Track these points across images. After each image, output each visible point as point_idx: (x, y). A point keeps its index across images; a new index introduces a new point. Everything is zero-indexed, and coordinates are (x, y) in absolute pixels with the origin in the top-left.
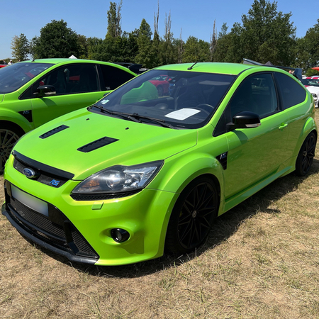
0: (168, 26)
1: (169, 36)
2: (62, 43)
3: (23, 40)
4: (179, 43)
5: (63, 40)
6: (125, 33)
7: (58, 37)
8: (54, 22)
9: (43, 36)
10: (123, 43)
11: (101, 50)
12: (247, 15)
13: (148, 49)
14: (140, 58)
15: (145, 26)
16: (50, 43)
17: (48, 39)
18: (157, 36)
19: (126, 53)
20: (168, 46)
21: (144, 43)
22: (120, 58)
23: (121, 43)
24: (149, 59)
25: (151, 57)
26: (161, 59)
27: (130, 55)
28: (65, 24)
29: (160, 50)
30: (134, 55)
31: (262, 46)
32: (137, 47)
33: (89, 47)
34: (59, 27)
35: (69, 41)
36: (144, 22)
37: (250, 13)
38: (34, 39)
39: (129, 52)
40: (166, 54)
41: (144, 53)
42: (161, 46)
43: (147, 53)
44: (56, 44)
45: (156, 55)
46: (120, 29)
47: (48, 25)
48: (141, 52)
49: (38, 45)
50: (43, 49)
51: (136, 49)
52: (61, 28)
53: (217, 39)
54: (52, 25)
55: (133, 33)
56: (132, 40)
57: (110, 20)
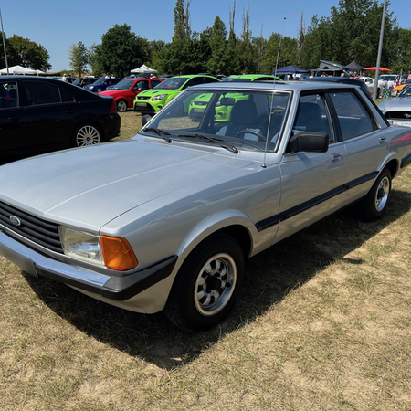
0: (246, 22)
1: (246, 35)
2: (125, 50)
3: (82, 49)
4: (259, 41)
5: (126, 47)
6: (195, 34)
7: (121, 43)
8: (117, 26)
9: (104, 43)
10: (194, 46)
11: (169, 56)
12: (338, 7)
13: (223, 52)
14: (214, 63)
15: (219, 25)
16: (112, 51)
17: (110, 47)
18: (233, 35)
19: (197, 57)
20: (247, 47)
21: (218, 45)
22: (191, 64)
23: (191, 47)
24: (224, 64)
25: (226, 61)
26: (238, 63)
27: (202, 60)
28: (129, 28)
29: (237, 52)
30: (207, 60)
31: (354, 42)
32: (210, 50)
33: (153, 52)
34: (121, 33)
35: (132, 47)
36: (218, 20)
37: (340, 4)
38: (95, 47)
39: (201, 56)
40: (244, 56)
41: (218, 57)
42: (238, 47)
43: (221, 57)
44: (119, 52)
45: (232, 58)
46: (188, 28)
47: (110, 31)
48: (215, 56)
49: (100, 53)
50: (105, 58)
51: (209, 53)
52: (124, 33)
53: (305, 34)
54: (114, 30)
55: (204, 32)
56: (204, 42)
57: (176, 18)
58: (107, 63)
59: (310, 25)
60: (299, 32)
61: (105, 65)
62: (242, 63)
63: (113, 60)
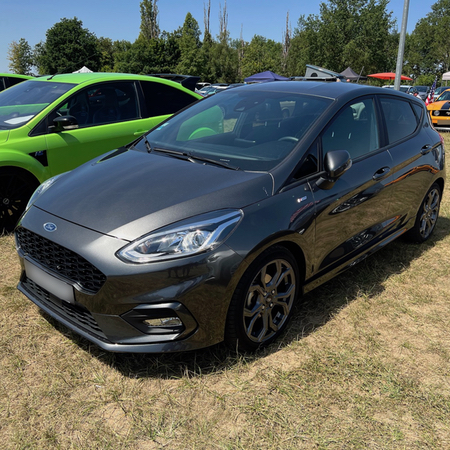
0: (224, 21)
1: (224, 35)
2: (75, 50)
3: (25, 47)
4: (239, 44)
5: (77, 46)
6: (164, 33)
7: (71, 42)
8: (65, 20)
9: (49, 40)
10: (159, 47)
11: (129, 58)
13: (194, 55)
14: (183, 68)
15: (190, 23)
16: (59, 50)
17: (56, 44)
18: (208, 37)
19: (164, 60)
20: (224, 50)
21: (188, 46)
22: (156, 68)
23: (156, 48)
24: (195, 69)
25: (198, 66)
26: (213, 69)
27: (170, 63)
28: (80, 23)
29: (212, 55)
30: (176, 64)
31: (348, 46)
32: (179, 53)
33: (115, 54)
34: (71, 28)
35: (85, 47)
36: (189, 17)
38: (38, 45)
39: (169, 59)
40: (220, 61)
41: (188, 61)
42: (213, 50)
43: (192, 61)
44: (67, 51)
45: (205, 62)
46: (157, 27)
47: (56, 25)
48: (184, 59)
49: (44, 53)
50: (51, 59)
51: (178, 55)
52: (73, 29)
53: (292, 37)
54: (61, 25)
55: (175, 32)
56: (172, 42)
57: (143, 15)
58: (53, 65)
59: (297, 27)
60: (284, 35)
61: (50, 67)
62: (218, 69)
63: (60, 62)
